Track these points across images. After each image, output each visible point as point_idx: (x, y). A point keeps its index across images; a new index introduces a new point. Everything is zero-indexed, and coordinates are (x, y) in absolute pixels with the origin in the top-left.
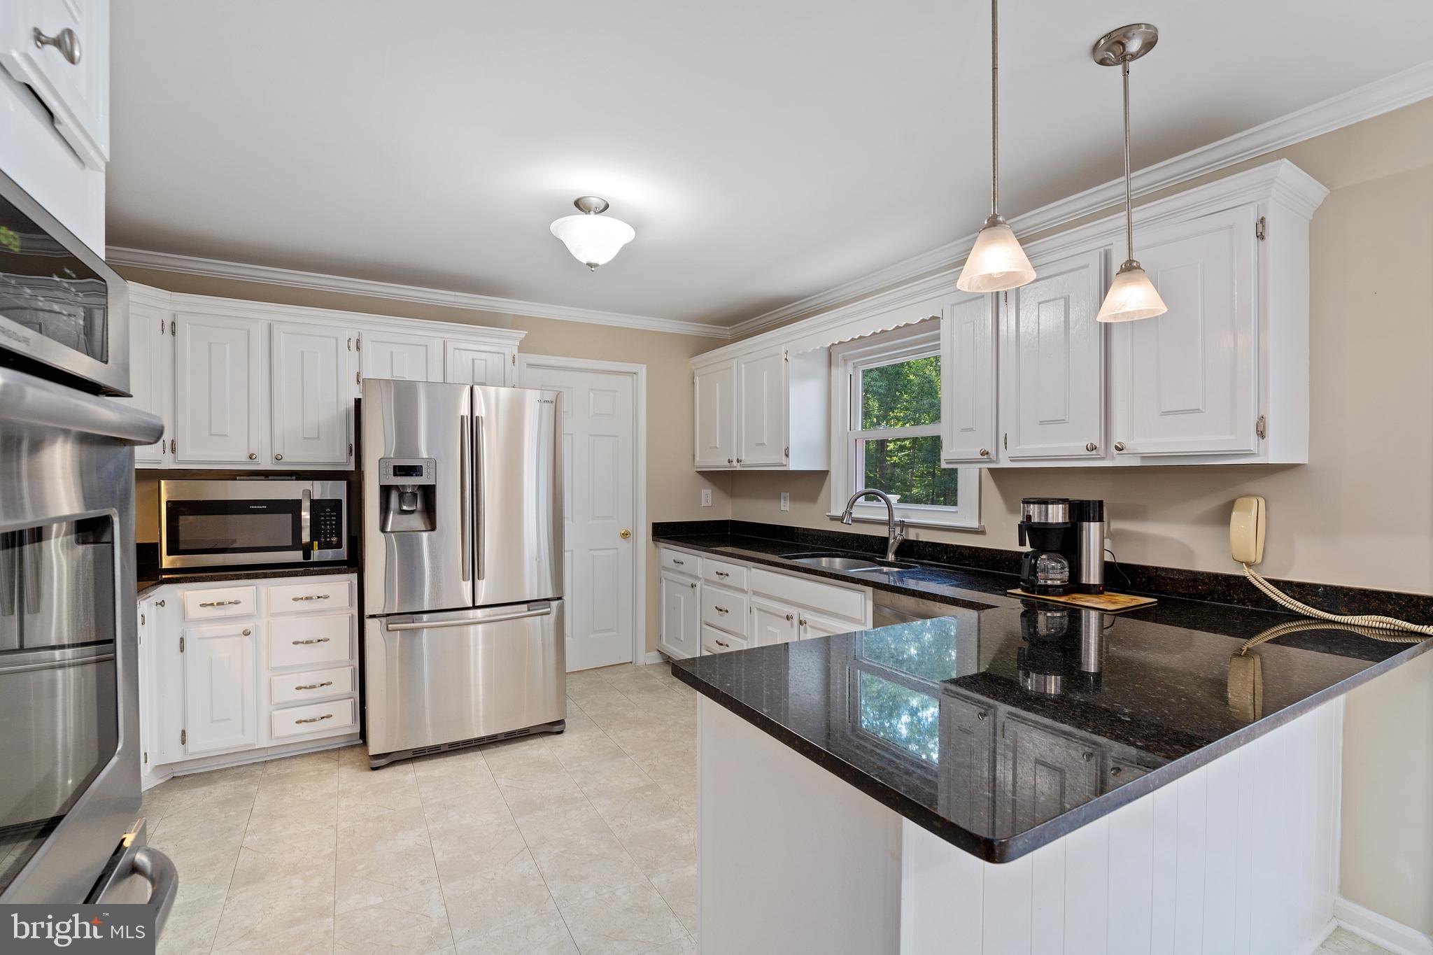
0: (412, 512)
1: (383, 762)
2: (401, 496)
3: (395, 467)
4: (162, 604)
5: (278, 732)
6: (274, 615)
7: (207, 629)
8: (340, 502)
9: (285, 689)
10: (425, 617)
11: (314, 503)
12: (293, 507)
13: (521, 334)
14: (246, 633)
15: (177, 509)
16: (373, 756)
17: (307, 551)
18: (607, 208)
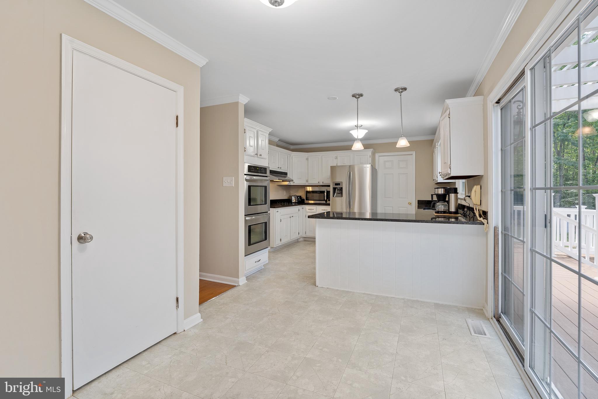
0: (340, 193)
2: (337, 190)
3: (335, 183)
4: (303, 208)
7: (309, 214)
8: (330, 191)
11: (326, 192)
12: (323, 192)
13: (372, 150)
15: (307, 192)
17: (326, 201)
18: (362, 126)
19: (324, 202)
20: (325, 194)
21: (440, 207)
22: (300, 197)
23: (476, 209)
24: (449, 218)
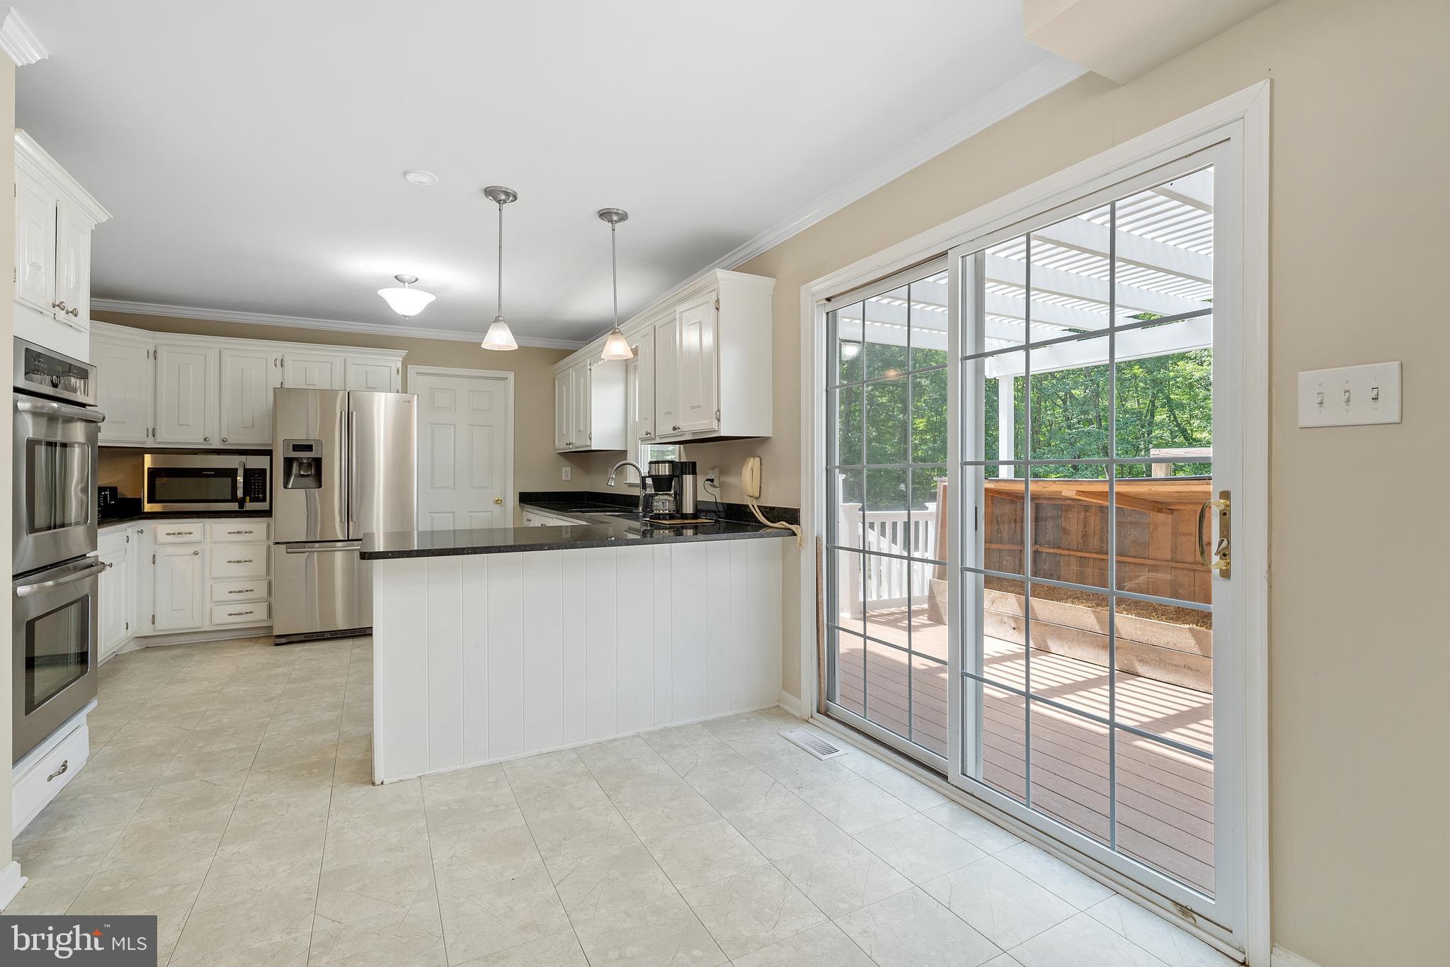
0: (308, 476)
1: (283, 640)
2: (301, 465)
3: (293, 445)
4: (142, 532)
5: (216, 621)
6: (215, 543)
7: (170, 550)
8: (265, 470)
9: (222, 592)
10: (317, 545)
11: (247, 472)
12: (232, 473)
13: (404, 353)
14: (196, 553)
15: (154, 473)
16: (276, 636)
17: (242, 503)
18: (417, 280)
19: (234, 506)
20: (240, 479)
21: (663, 503)
22: (114, 490)
23: (753, 506)
24: (684, 527)
